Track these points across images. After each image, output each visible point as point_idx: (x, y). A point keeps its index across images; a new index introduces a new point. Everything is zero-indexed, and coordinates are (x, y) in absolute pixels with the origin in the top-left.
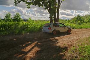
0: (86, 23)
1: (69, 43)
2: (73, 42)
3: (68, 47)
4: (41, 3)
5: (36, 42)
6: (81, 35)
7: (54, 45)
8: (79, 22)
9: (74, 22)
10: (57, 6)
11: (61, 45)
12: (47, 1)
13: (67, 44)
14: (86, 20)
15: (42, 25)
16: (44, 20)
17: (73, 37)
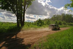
0: (45, 25)
1: (32, 41)
2: (35, 40)
3: (31, 45)
4: (10, 8)
5: (4, 42)
6: (41, 34)
7: (20, 44)
8: (40, 24)
9: (37, 24)
10: (23, 12)
11: (26, 43)
12: (15, 7)
13: (30, 42)
14: (45, 23)
15: (10, 27)
16: (13, 23)
17: (35, 36)
